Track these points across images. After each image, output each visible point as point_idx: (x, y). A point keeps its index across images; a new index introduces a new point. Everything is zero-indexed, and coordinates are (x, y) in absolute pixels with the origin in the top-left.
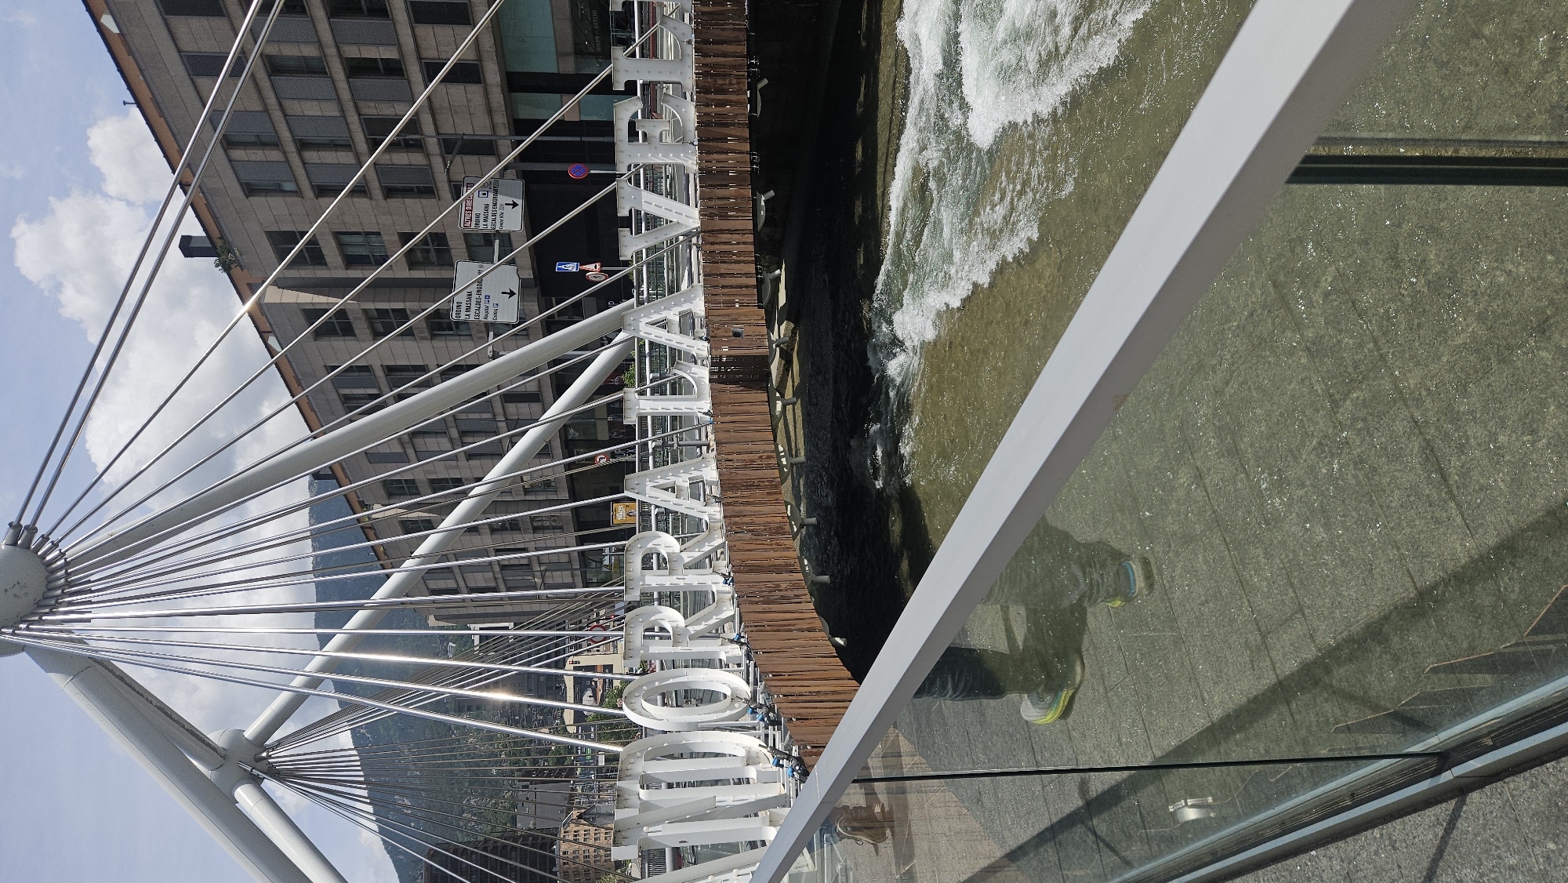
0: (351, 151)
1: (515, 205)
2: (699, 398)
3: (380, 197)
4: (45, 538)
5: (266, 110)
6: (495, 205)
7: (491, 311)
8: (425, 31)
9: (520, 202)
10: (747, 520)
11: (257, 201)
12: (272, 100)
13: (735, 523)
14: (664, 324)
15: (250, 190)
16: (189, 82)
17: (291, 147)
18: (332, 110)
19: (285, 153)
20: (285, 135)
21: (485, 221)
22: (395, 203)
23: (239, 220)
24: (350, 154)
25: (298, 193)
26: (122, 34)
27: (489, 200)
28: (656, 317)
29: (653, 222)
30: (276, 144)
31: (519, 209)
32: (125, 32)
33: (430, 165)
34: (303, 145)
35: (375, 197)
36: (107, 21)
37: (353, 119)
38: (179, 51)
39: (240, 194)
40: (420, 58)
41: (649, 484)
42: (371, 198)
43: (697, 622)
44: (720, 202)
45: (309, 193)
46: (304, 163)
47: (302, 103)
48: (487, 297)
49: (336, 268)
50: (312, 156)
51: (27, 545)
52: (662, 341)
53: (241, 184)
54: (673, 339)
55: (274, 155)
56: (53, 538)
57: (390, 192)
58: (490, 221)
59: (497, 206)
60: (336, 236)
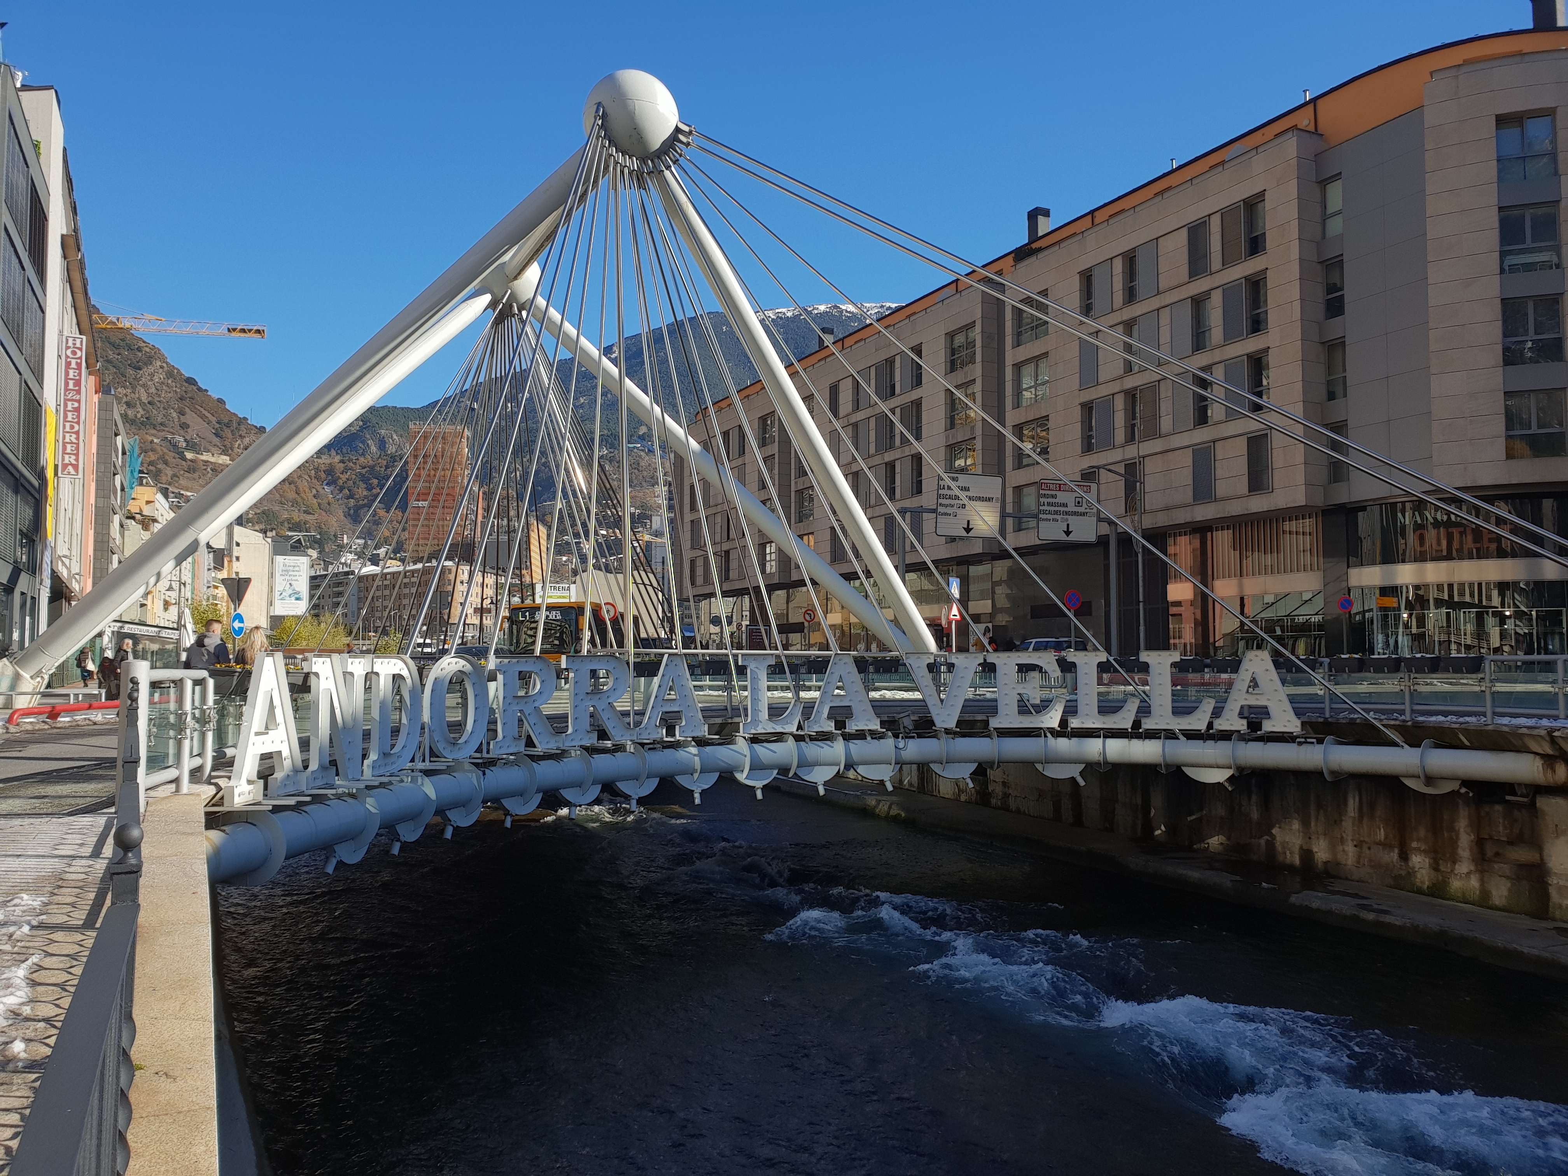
1: (1068, 533)
6: (1067, 513)
7: (949, 510)
9: (1071, 538)
22: (1077, 413)
23: (1054, 267)
24: (1120, 372)
30: (1129, 301)
31: (1064, 537)
33: (1113, 448)
34: (1130, 325)
35: (1082, 393)
37: (1154, 375)
39: (1082, 267)
40: (1215, 441)
42: (1080, 391)
47: (1169, 325)
55: (1119, 299)
57: (1087, 408)
58: (1049, 508)
59: (1065, 517)
60: (1045, 355)
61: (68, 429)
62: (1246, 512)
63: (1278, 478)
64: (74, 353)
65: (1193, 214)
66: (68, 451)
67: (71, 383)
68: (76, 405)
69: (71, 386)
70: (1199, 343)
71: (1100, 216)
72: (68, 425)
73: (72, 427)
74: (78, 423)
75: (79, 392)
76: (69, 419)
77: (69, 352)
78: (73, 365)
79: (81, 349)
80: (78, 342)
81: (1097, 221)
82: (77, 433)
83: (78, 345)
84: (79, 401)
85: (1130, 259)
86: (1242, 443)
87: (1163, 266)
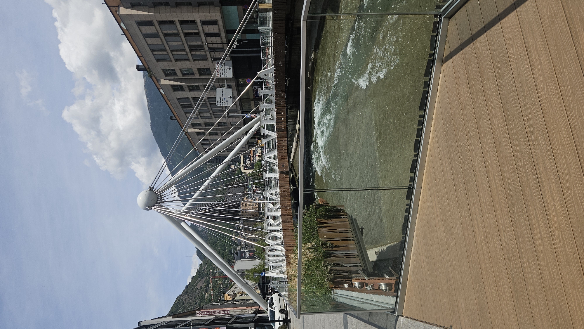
0: (185, 51)
1: (230, 69)
2: (277, 173)
3: (193, 61)
4: (155, 189)
5: (163, 44)
6: (225, 69)
7: (226, 103)
8: (205, 27)
9: (231, 68)
10: (284, 204)
11: (160, 63)
12: (165, 42)
13: (282, 205)
14: (270, 158)
15: (158, 60)
16: (144, 39)
17: (169, 52)
18: (180, 43)
19: (168, 53)
20: (168, 48)
21: (223, 75)
22: (196, 62)
23: (155, 67)
24: (185, 52)
25: (170, 60)
26: (127, 29)
27: (223, 68)
28: (269, 156)
29: (268, 136)
30: (165, 50)
31: (231, 70)
32: (128, 29)
33: (206, 54)
34: (172, 51)
35: (191, 61)
36: (122, 24)
37: (186, 45)
38: (142, 33)
39: (155, 61)
40: (204, 32)
41: (268, 193)
42: (190, 62)
43: (276, 222)
44: (280, 135)
45: (174, 61)
46: (172, 55)
47: (173, 42)
48: (225, 99)
49: (180, 76)
50: (174, 53)
51: (152, 190)
52: (270, 161)
53: (156, 59)
54: (272, 161)
55: (165, 53)
56: (157, 189)
57: (194, 60)
58: (224, 74)
59: (226, 69)
60: (180, 70)
61: (219, 313)
62: (223, 26)
63: (213, 18)
64: (200, 313)
65: (141, 37)
66: (224, 313)
67: (208, 313)
68: (213, 312)
69: (209, 313)
70: (177, 35)
71: (140, 55)
72: (218, 313)
73: (218, 312)
74: (217, 311)
75: (210, 312)
76: (216, 313)
77: (200, 315)
78: (203, 313)
79: (199, 312)
80: (197, 313)
81: (141, 56)
82: (219, 311)
83: (199, 313)
84: (212, 311)
85: (153, 51)
86: (204, 26)
87: (155, 43)
